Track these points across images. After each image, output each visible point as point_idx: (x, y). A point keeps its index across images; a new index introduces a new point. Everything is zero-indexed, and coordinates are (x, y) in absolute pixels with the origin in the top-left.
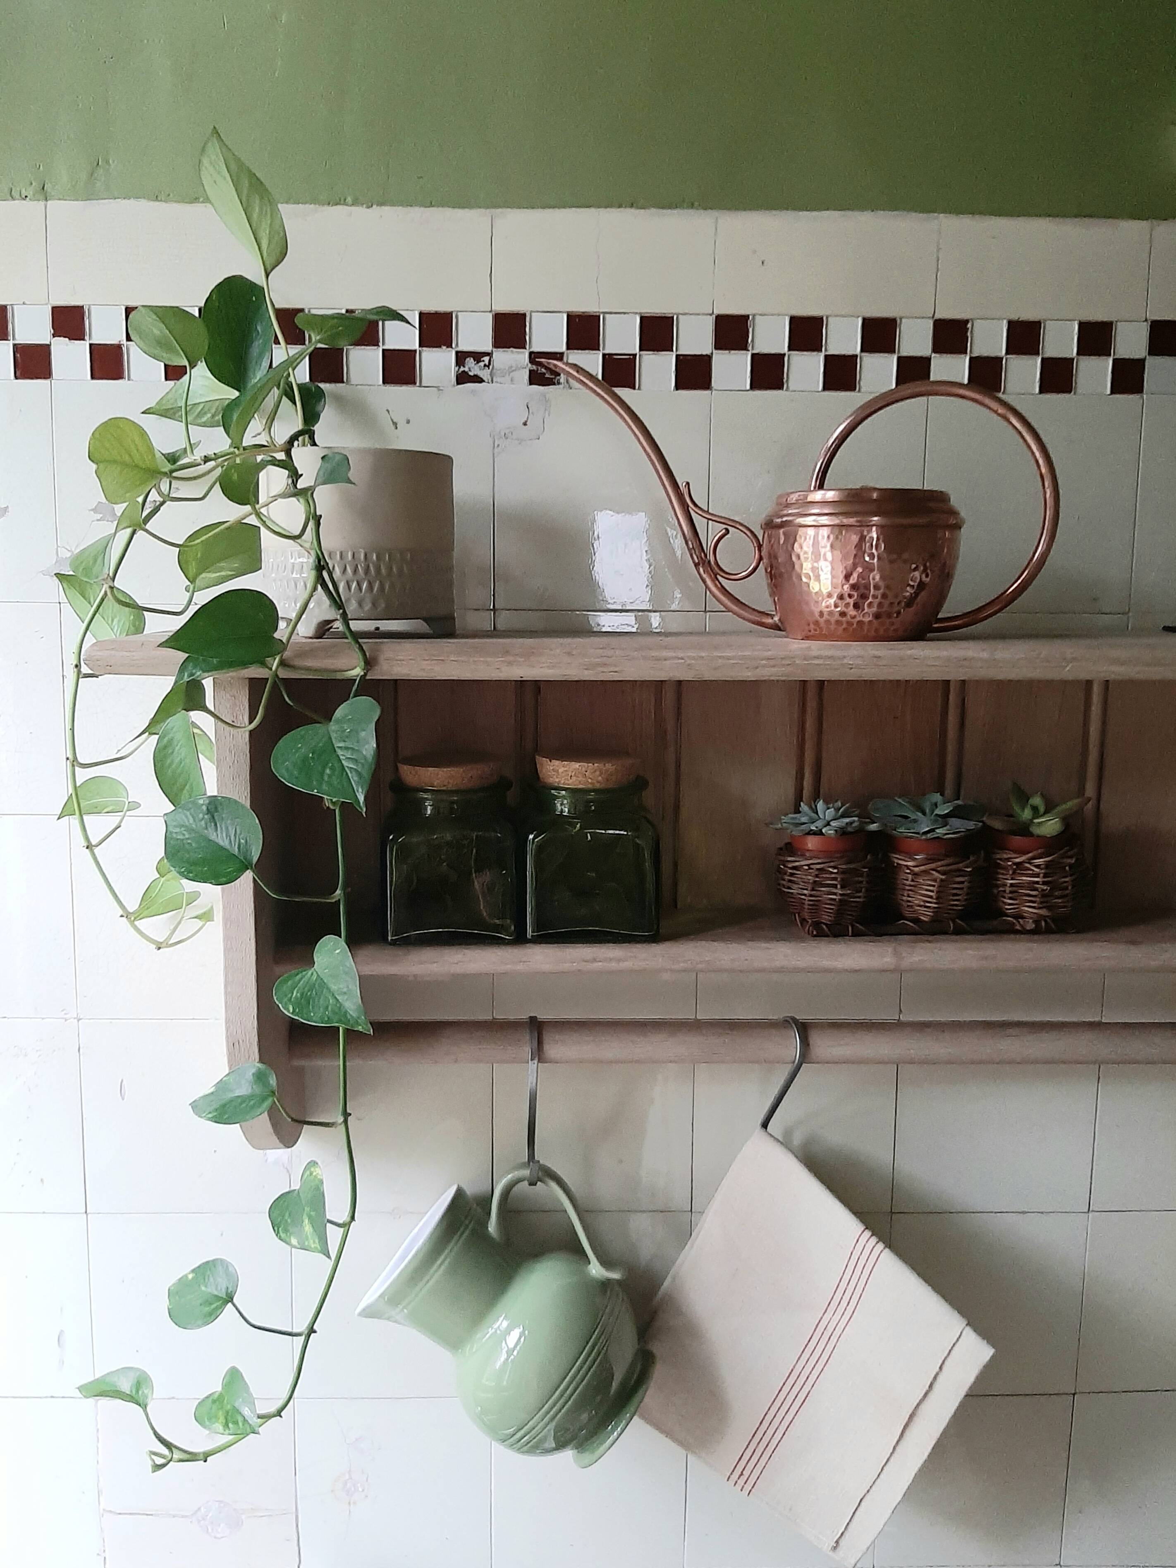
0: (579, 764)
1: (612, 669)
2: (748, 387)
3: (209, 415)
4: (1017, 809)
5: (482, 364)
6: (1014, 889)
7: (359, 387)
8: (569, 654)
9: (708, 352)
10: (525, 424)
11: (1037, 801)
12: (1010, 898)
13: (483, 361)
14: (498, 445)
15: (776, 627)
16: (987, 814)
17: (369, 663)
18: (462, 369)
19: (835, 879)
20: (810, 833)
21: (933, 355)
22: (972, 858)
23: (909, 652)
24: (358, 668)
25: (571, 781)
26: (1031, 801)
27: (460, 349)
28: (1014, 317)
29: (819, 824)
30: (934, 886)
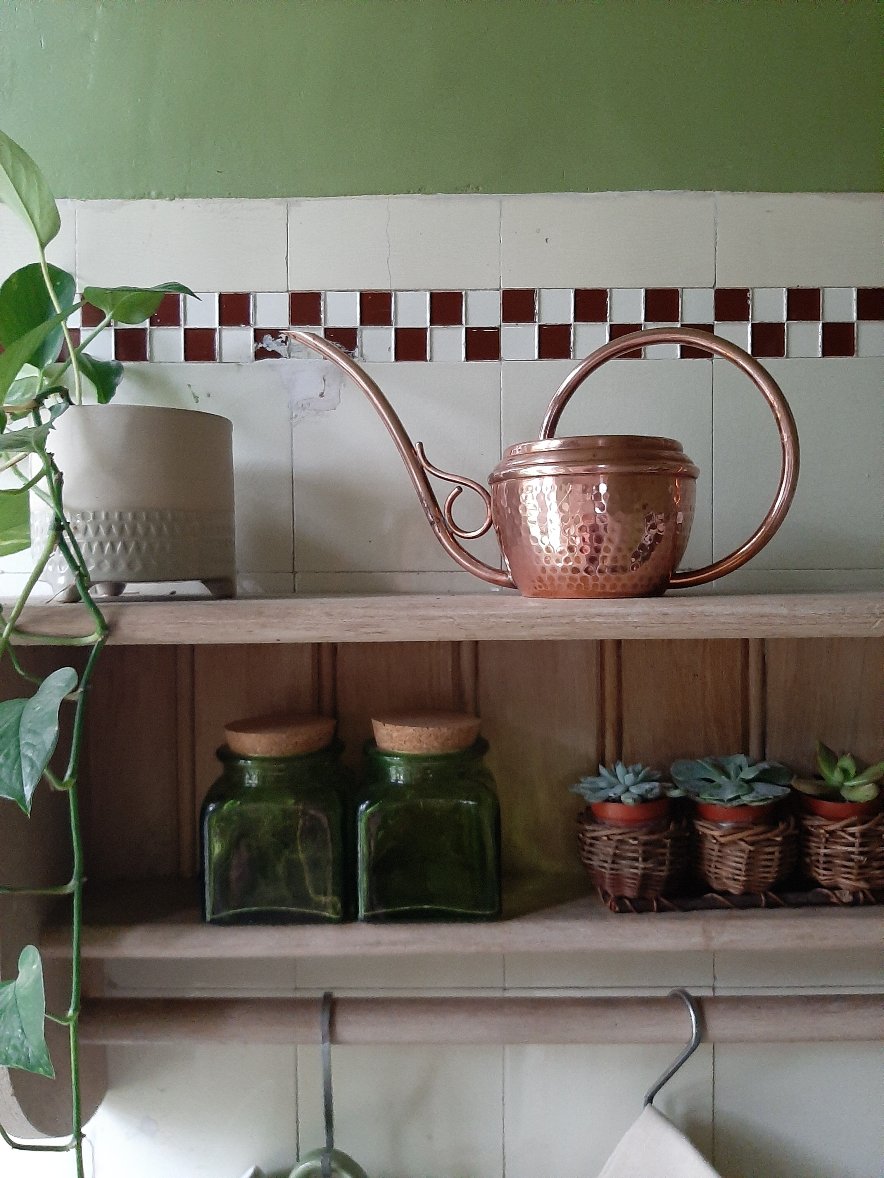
0: (414, 728)
1: (374, 630)
2: (536, 357)
3: (19, 394)
4: (825, 771)
5: (279, 340)
6: (829, 859)
7: (162, 364)
8: (328, 614)
9: (496, 325)
10: (321, 395)
11: (847, 762)
12: (825, 869)
13: (281, 337)
14: (296, 416)
15: (512, 585)
16: (795, 777)
17: (107, 628)
18: (260, 345)
19: (636, 851)
20: (608, 800)
21: (716, 322)
22: (781, 827)
23: (699, 609)
24: (96, 633)
25: (405, 747)
26: (839, 764)
27: (258, 326)
28: (794, 286)
29: (618, 790)
30: (741, 857)
